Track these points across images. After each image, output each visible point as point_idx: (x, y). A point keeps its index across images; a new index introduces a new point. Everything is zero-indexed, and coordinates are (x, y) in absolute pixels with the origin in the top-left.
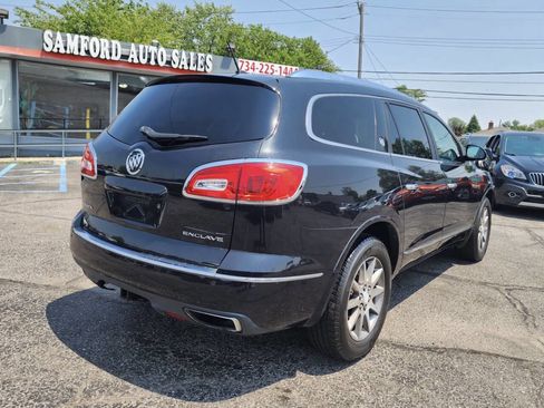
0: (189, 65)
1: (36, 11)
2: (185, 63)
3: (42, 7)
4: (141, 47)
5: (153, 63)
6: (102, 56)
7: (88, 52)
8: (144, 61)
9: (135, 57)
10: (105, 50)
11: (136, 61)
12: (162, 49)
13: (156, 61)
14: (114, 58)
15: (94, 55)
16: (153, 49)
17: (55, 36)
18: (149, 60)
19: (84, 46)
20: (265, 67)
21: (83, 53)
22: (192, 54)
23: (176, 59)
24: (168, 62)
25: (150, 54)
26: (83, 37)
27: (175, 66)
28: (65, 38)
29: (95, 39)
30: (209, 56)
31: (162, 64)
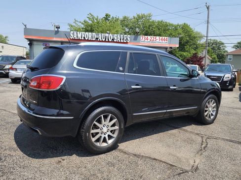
0: (120, 40)
1: (74, 24)
2: (119, 39)
3: (76, 22)
4: (103, 34)
5: (107, 40)
6: (89, 39)
7: (84, 38)
8: (104, 40)
9: (100, 38)
10: (90, 36)
11: (101, 40)
12: (110, 35)
13: (108, 39)
14: (93, 39)
15: (87, 39)
16: (107, 35)
17: (74, 33)
18: (106, 39)
19: (83, 36)
20: (153, 38)
21: (83, 39)
22: (122, 36)
23: (116, 38)
24: (113, 40)
25: (106, 37)
26: (83, 33)
27: (115, 41)
28: (77, 34)
29: (87, 33)
30: (129, 36)
31: (110, 40)
